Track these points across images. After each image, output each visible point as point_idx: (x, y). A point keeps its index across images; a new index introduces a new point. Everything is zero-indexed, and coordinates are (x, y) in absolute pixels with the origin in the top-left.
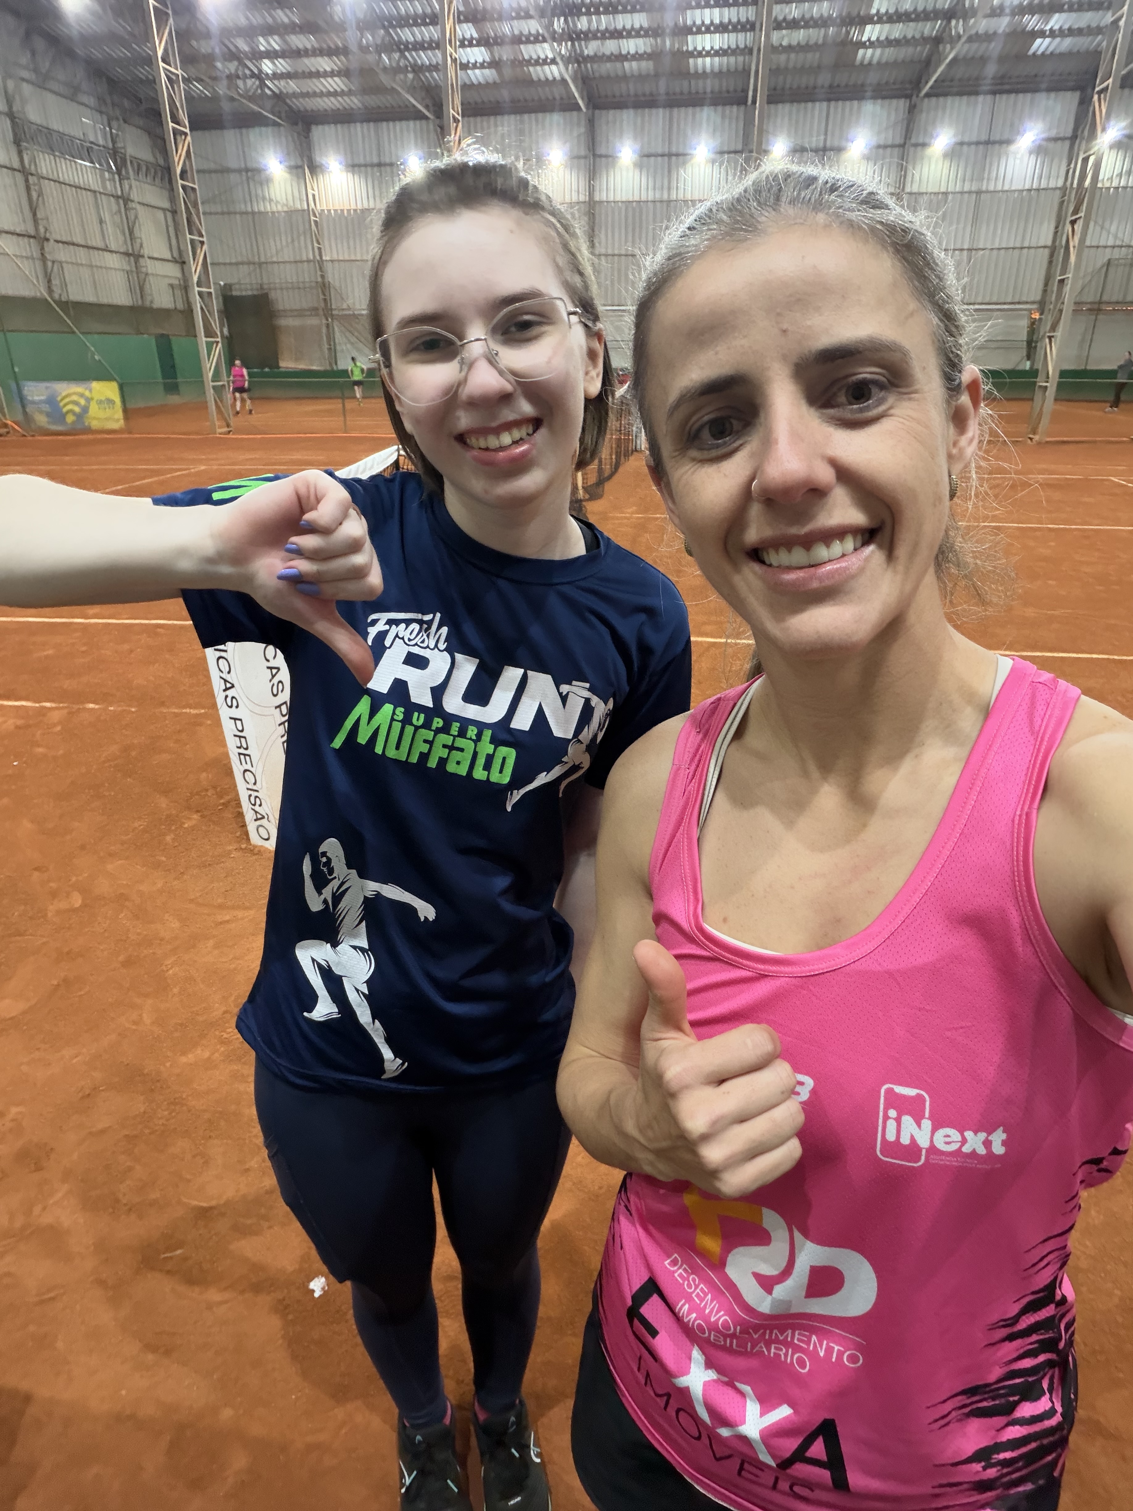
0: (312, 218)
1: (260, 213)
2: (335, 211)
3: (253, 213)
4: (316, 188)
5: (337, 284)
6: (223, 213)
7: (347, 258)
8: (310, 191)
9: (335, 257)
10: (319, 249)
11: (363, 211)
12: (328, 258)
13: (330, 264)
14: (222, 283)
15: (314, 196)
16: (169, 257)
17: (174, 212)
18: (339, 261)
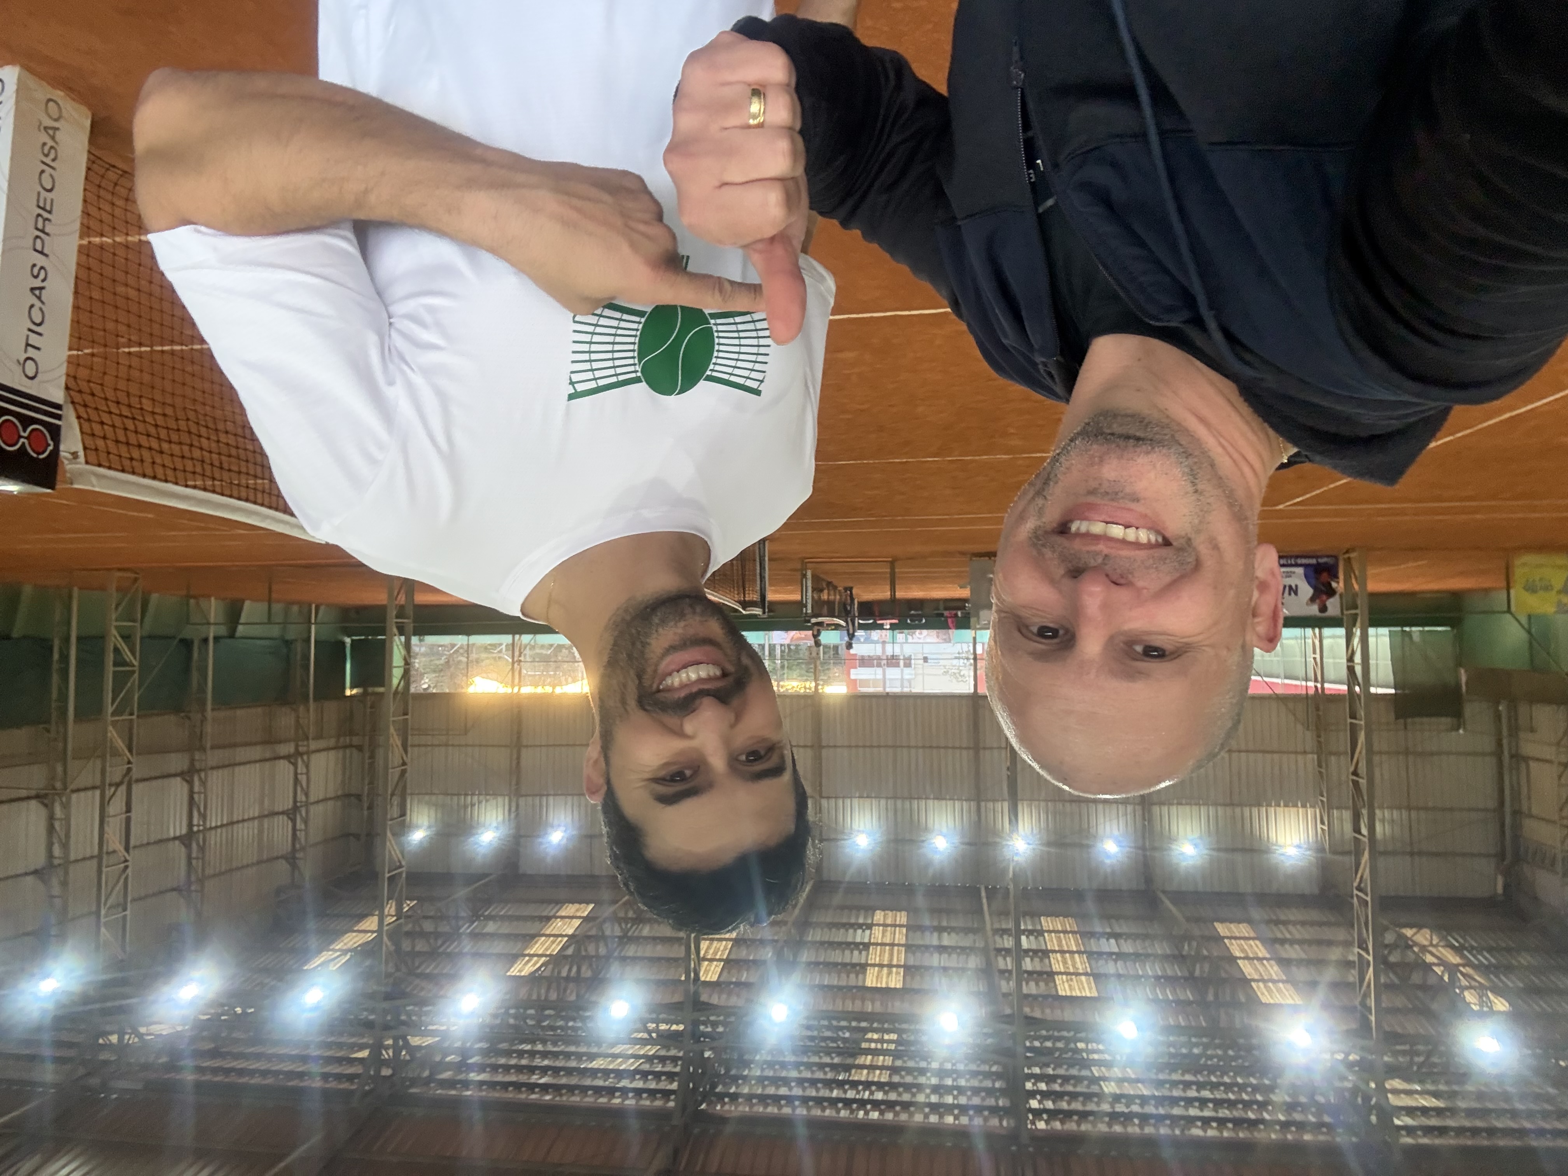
0: (1325, 799)
1: (1399, 808)
2: (1296, 806)
3: (1409, 808)
4: (1319, 830)
5: (1299, 727)
6: (1451, 809)
7: (1285, 757)
8: (1326, 828)
9: (1300, 758)
10: (1320, 766)
11: (1259, 805)
12: (1310, 756)
13: (1308, 749)
14: (1461, 731)
15: (1322, 823)
16: (1532, 764)
17: (1517, 813)
18: (1296, 753)
